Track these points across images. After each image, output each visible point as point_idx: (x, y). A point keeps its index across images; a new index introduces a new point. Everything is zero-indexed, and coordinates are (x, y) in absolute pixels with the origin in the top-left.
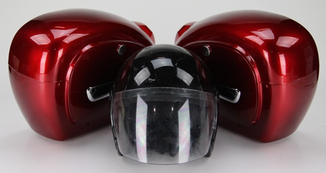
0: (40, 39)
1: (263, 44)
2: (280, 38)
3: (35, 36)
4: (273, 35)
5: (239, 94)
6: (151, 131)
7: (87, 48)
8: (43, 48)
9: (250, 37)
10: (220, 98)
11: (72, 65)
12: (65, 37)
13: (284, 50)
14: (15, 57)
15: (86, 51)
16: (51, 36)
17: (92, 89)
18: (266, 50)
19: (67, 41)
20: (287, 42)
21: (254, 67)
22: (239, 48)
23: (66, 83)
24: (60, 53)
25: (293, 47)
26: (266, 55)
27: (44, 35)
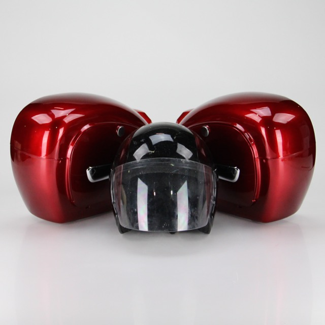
0: (41, 119)
1: (261, 121)
2: (277, 115)
3: (37, 116)
4: (270, 112)
5: (238, 171)
6: (151, 199)
7: (86, 127)
8: (44, 127)
9: (250, 116)
10: (220, 179)
11: (72, 145)
12: (64, 117)
13: (280, 126)
14: (16, 142)
15: (85, 131)
16: (52, 116)
17: (92, 169)
18: (263, 127)
19: (67, 120)
20: (284, 118)
21: (253, 144)
22: (238, 126)
23: (67, 160)
24: (61, 131)
25: (289, 123)
26: (263, 131)
27: (46, 115)
